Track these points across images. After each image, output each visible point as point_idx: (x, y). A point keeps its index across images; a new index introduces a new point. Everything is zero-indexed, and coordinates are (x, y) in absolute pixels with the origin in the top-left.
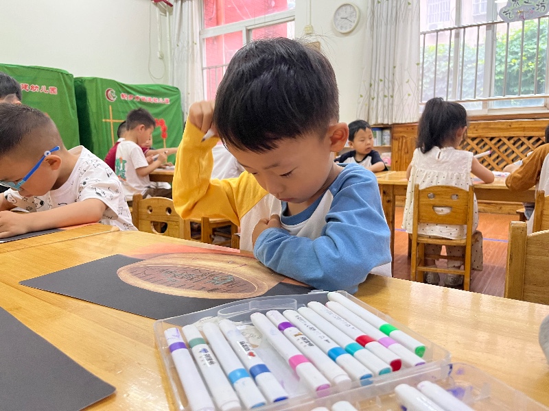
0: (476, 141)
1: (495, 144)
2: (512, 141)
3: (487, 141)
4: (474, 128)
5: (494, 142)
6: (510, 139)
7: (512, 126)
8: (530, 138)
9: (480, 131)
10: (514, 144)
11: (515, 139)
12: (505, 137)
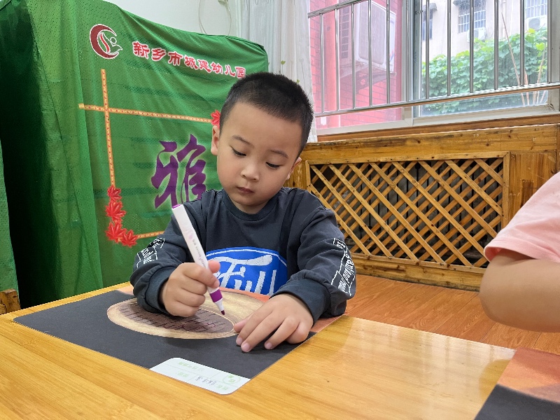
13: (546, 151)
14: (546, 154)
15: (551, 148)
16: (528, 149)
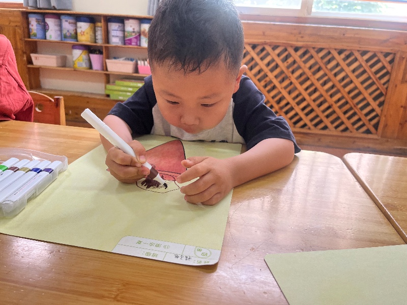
0: (300, 52)
1: (322, 58)
2: (343, 56)
3: (313, 52)
4: (300, 33)
5: (321, 54)
6: (340, 52)
7: (346, 35)
8: (364, 53)
9: (306, 38)
10: (345, 60)
11: (347, 53)
12: (335, 49)
13: (16, 26)
14: (17, 28)
15: (19, 24)
16: (7, 24)
